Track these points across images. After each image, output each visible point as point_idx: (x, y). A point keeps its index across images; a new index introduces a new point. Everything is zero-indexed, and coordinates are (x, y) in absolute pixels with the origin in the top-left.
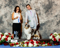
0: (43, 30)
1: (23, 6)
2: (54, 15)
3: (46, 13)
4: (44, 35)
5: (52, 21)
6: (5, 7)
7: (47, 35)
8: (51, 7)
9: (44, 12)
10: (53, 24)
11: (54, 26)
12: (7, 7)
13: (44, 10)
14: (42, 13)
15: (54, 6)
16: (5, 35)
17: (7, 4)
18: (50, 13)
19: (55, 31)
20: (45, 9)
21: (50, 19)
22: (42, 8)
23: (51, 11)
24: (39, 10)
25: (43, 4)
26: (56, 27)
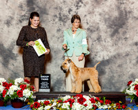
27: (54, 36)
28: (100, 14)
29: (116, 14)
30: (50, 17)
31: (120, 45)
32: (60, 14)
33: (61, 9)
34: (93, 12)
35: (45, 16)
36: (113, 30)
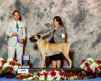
1: (39, 16)
2: (87, 32)
5: (85, 41)
9: (73, 26)
11: (89, 49)
13: (72, 23)
16: (8, 62)
20: (73, 21)
21: (81, 38)
23: (83, 25)
25: (71, 14)
27: (34, 28)
28: (66, 13)
29: (77, 12)
30: (31, 15)
31: (80, 34)
32: (38, 12)
33: (39, 9)
34: (62, 11)
35: (28, 13)
36: (75, 23)
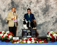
0: (41, 30)
3: (43, 15)
4: (42, 33)
6: (9, 10)
7: (45, 34)
8: (48, 10)
10: (50, 24)
12: (10, 10)
14: (40, 15)
15: (50, 9)
17: (10, 8)
18: (47, 15)
19: (52, 30)
22: (40, 11)
24: (38, 12)
26: (52, 26)
